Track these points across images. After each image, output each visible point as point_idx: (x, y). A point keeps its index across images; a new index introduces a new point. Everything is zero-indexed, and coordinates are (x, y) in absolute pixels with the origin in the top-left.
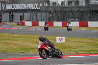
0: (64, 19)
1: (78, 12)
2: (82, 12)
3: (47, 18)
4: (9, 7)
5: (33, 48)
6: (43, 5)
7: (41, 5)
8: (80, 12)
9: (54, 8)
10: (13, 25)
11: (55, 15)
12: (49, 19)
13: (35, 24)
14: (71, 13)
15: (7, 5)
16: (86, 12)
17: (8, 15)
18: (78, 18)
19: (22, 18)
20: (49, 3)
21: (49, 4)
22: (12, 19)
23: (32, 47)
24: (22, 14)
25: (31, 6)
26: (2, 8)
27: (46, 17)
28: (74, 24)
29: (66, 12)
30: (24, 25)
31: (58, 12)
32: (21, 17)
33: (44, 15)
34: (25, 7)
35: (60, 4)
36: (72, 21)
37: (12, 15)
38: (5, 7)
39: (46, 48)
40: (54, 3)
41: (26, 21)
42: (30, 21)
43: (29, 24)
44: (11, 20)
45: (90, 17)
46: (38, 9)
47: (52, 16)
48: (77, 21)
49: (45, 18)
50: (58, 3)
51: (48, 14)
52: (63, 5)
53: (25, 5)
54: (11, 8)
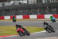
2: (0, 11)
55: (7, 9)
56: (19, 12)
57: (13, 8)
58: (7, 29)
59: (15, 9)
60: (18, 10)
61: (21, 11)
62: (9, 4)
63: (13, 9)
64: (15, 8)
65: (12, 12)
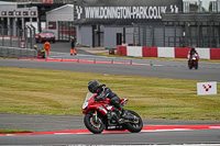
0: (214, 42)
3: (178, 40)
4: (93, 13)
6: (169, 10)
7: (164, 10)
9: (194, 18)
10: (101, 54)
11: (194, 32)
12: (181, 42)
13: (150, 52)
15: (87, 10)
17: (88, 30)
19: (120, 39)
20: (180, 5)
21: (181, 9)
22: (97, 40)
24: (120, 30)
25: (140, 13)
26: (76, 15)
27: (175, 38)
30: (126, 55)
31: (201, 26)
32: (119, 35)
33: (170, 32)
34: (128, 14)
35: (207, 9)
37: (99, 33)
38: (83, 14)
39: (101, 108)
40: (194, 7)
41: (130, 45)
42: (139, 45)
43: (135, 51)
44: (97, 43)
46: (158, 20)
47: (189, 36)
49: (172, 40)
50: (203, 5)
51: (178, 30)
52: (214, 10)
53: (128, 10)
54: (97, 16)
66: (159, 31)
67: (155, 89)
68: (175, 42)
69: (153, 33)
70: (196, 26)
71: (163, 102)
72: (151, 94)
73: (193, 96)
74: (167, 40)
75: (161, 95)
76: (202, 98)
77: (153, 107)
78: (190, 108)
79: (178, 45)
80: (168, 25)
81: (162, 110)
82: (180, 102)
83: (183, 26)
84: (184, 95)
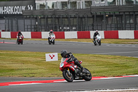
0: (56, 28)
1: (75, 17)
2: (81, 18)
3: (33, 27)
5: (12, 70)
6: (27, 8)
7: (24, 8)
8: (79, 17)
9: (43, 13)
11: (43, 22)
12: (35, 28)
14: (66, 19)
16: (88, 17)
18: (76, 26)
20: (34, 5)
21: (35, 7)
23: (12, 68)
25: (9, 10)
27: (31, 26)
28: (71, 35)
29: (58, 18)
30: (1, 37)
31: (47, 18)
33: (28, 22)
34: (1, 11)
35: (51, 7)
36: (68, 30)
39: (71, 67)
40: (42, 6)
41: (3, 31)
42: (8, 31)
45: (93, 25)
46: (20, 15)
47: (40, 24)
48: (75, 30)
49: (29, 27)
50: (48, 5)
51: (33, 21)
52: (55, 8)
55: (98, 14)
56: (126, 23)
57: (111, 14)
58: (96, 61)
59: (117, 16)
60: (123, 18)
61: (132, 21)
62: (103, 2)
63: (112, 16)
64: (117, 13)
65: (110, 22)
66: (21, 22)
67: (20, 58)
68: (31, 28)
69: (17, 23)
70: (44, 18)
71: (24, 66)
72: (17, 62)
73: (43, 62)
74: (26, 27)
75: (23, 62)
76: (49, 63)
77: (18, 69)
78: (42, 70)
79: (33, 30)
80: (26, 18)
81: (24, 72)
82: (35, 66)
83: (36, 18)
84: (37, 62)
